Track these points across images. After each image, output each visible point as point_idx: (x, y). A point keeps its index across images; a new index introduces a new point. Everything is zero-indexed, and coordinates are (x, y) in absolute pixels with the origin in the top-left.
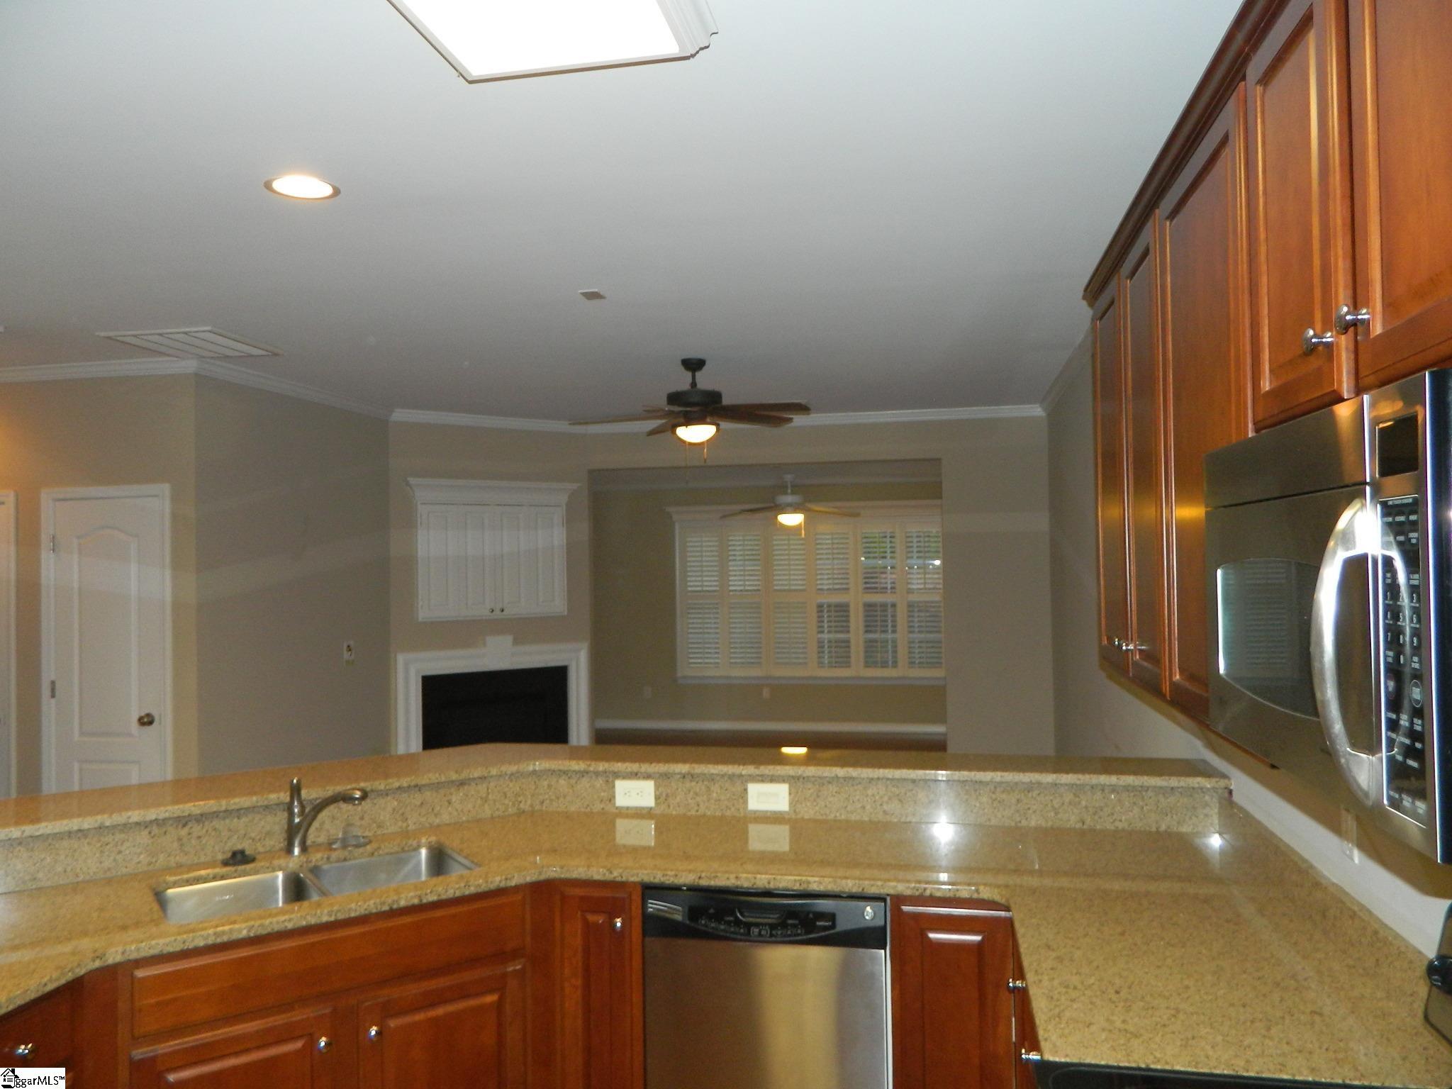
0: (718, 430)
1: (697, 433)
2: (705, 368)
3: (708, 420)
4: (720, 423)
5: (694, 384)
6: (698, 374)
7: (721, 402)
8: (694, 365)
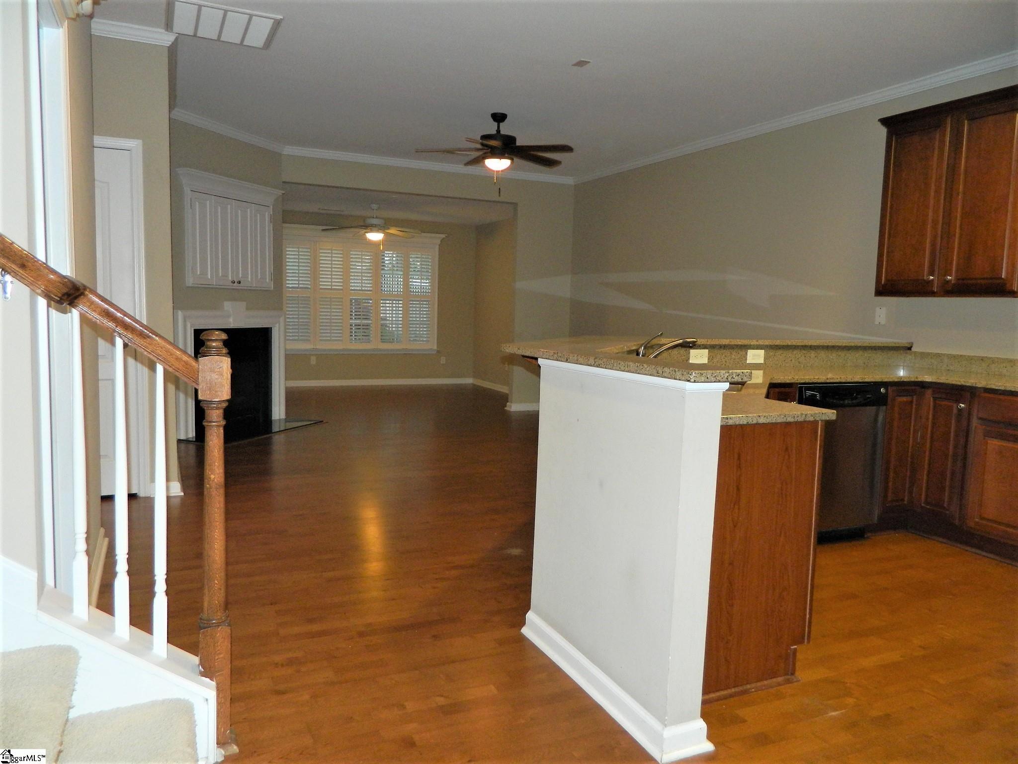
0: (512, 163)
1: (497, 165)
2: (506, 121)
3: (506, 155)
4: (515, 159)
5: (498, 131)
6: (501, 124)
7: (515, 144)
8: (499, 118)
